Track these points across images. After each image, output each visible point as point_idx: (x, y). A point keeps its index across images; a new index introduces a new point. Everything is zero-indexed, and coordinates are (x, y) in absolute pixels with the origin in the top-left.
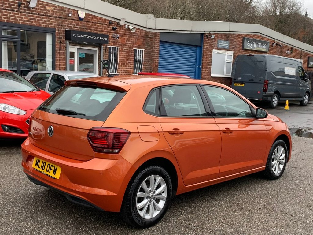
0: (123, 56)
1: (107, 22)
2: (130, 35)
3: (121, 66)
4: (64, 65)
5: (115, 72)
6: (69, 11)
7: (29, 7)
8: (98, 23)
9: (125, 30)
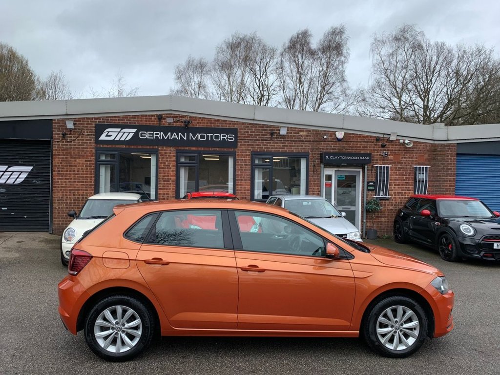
0: (397, 175)
1: (374, 140)
2: (407, 150)
3: (394, 188)
4: (318, 189)
5: (386, 195)
6: (325, 134)
7: (280, 135)
8: (361, 142)
9: (400, 145)
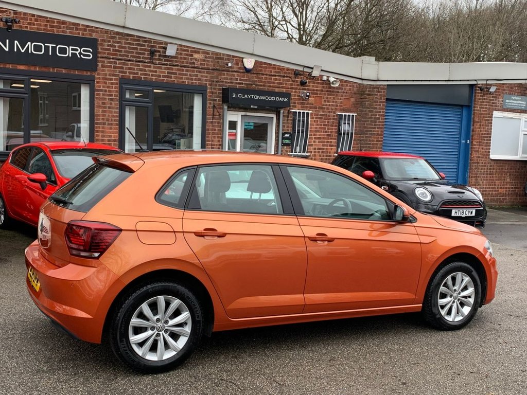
0: (317, 125)
1: (291, 74)
2: (330, 91)
3: (314, 142)
4: (219, 141)
5: (304, 151)
6: (229, 60)
7: (166, 56)
8: (275, 76)
9: (323, 84)
